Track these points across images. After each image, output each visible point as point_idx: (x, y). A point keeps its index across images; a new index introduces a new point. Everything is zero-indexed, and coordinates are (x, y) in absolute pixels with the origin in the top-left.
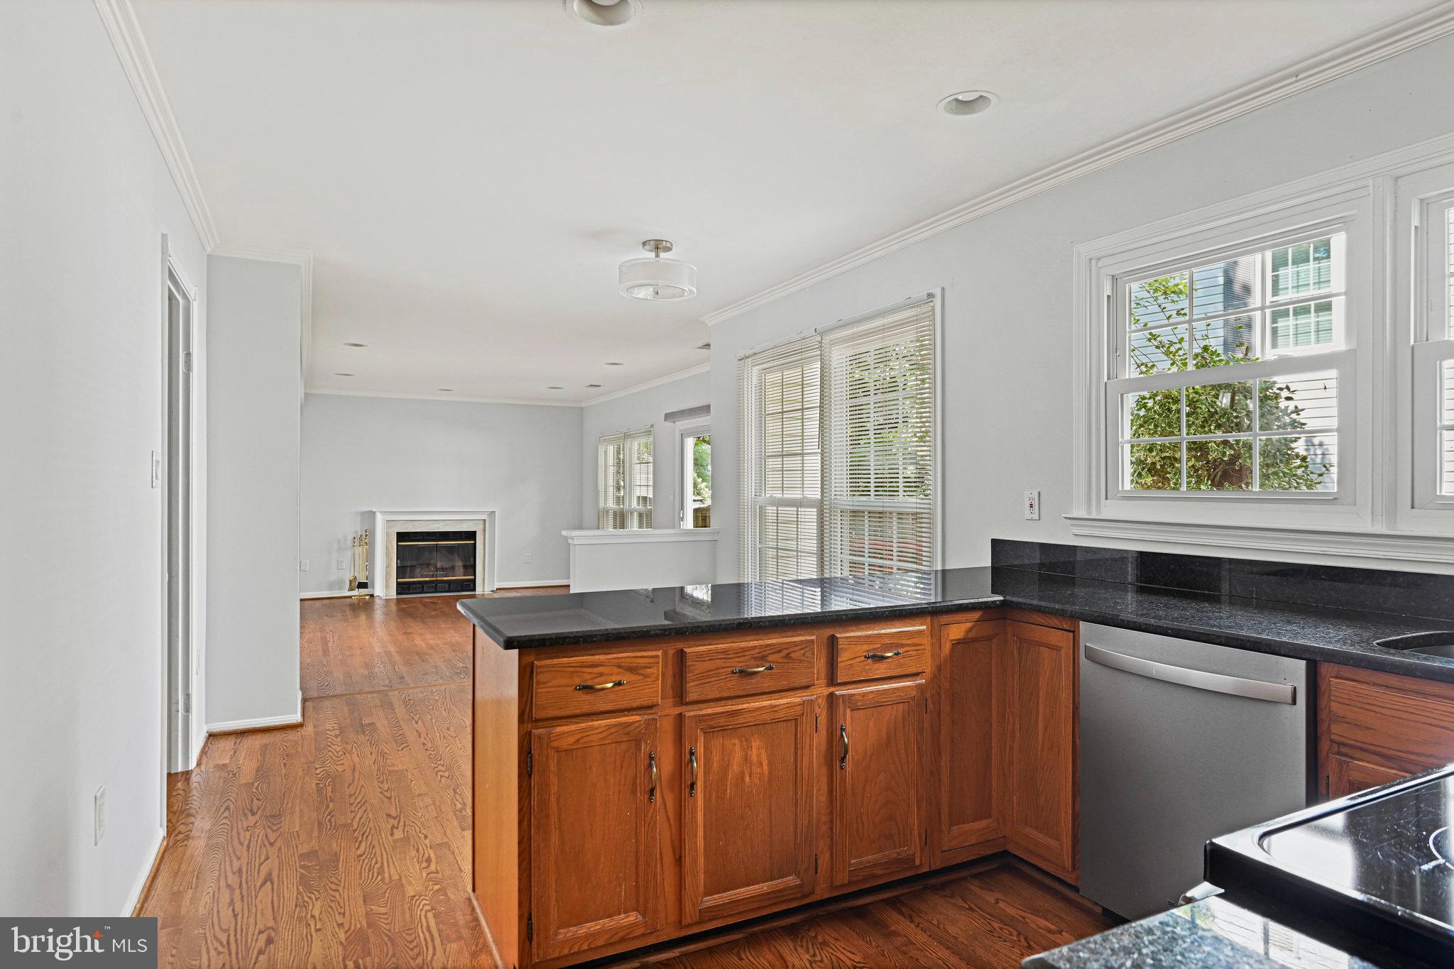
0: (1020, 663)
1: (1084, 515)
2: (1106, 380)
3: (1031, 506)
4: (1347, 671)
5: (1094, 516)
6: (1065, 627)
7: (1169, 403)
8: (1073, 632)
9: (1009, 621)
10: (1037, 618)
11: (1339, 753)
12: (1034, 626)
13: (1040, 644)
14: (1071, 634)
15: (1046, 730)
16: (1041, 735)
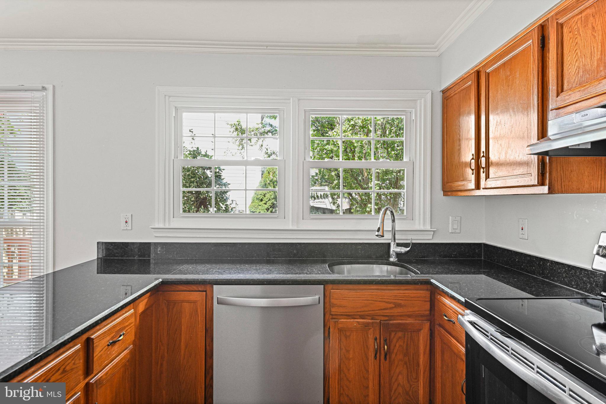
0: (168, 315)
1: (161, 226)
2: (173, 158)
3: (126, 222)
4: (335, 286)
5: (167, 226)
6: (200, 289)
7: (185, 171)
8: (206, 291)
9: (161, 292)
10: (181, 287)
11: (332, 319)
12: (179, 292)
13: (183, 301)
14: (205, 293)
15: (186, 347)
16: (182, 352)
